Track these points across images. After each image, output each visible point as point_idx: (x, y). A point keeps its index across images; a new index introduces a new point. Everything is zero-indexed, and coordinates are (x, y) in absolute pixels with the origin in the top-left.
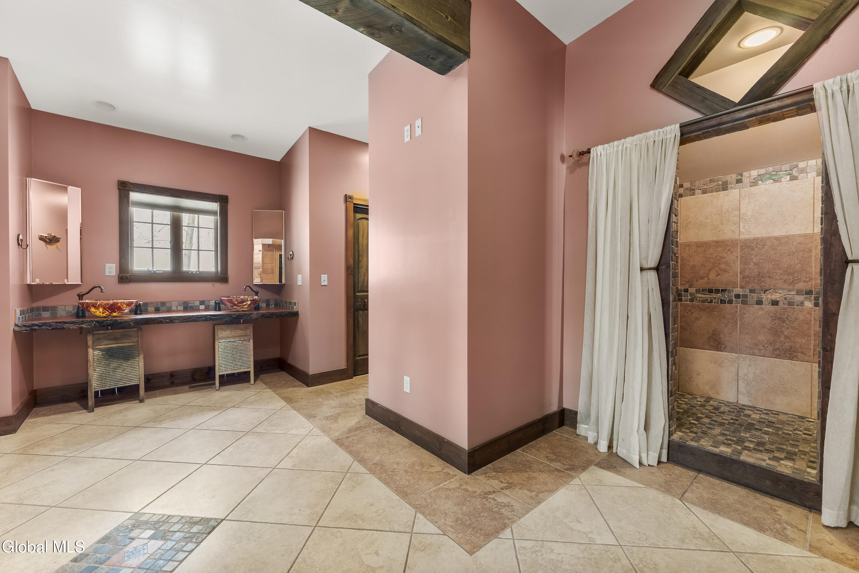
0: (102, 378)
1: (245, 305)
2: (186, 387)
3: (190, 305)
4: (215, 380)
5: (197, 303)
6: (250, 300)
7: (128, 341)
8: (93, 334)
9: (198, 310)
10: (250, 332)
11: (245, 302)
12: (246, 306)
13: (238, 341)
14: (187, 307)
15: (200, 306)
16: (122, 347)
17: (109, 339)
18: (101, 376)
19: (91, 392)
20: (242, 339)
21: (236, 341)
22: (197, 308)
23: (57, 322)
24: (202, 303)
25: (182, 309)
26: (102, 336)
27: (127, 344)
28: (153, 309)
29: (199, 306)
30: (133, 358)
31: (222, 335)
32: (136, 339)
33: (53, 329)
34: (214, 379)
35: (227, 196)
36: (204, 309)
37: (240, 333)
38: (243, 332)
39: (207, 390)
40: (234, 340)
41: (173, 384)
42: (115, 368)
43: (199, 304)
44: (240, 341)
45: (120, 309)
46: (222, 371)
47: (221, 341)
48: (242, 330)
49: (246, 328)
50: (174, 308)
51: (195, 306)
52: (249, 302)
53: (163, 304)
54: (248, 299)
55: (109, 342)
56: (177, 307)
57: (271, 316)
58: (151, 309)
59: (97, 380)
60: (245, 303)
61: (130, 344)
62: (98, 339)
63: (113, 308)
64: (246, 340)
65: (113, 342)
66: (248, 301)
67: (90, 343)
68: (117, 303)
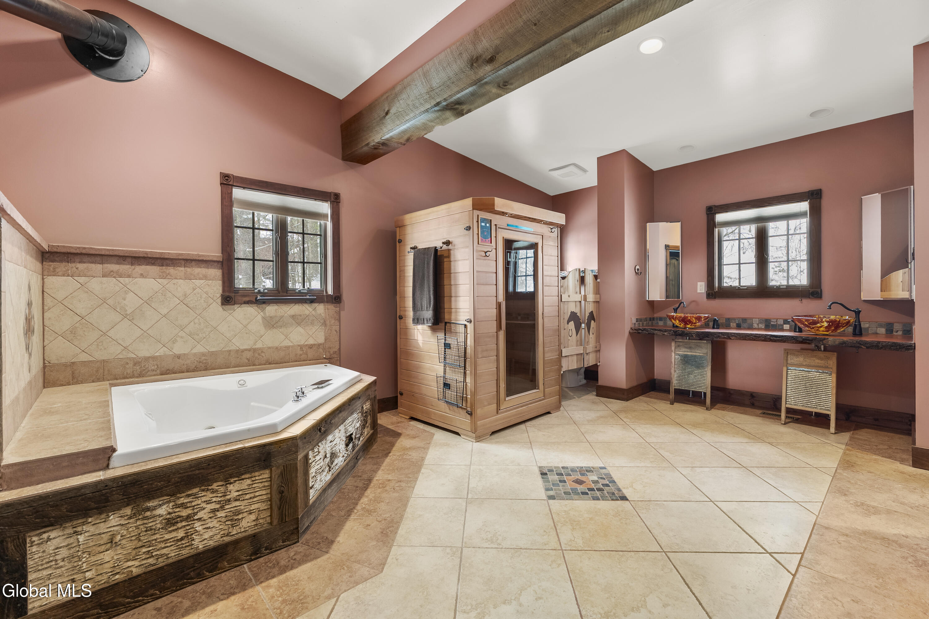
0: (680, 378)
1: (821, 327)
2: (759, 412)
3: (772, 323)
4: (780, 412)
5: (781, 322)
6: (827, 322)
7: (700, 352)
8: (676, 342)
9: (782, 330)
10: (833, 362)
11: (818, 323)
12: (822, 329)
13: (813, 372)
14: (768, 325)
15: (784, 325)
16: (695, 356)
17: (686, 348)
18: (679, 377)
19: (672, 388)
20: (821, 371)
21: (812, 371)
22: (780, 327)
23: (651, 329)
24: (786, 322)
25: (763, 327)
26: (681, 344)
27: (698, 354)
28: (735, 324)
29: (782, 326)
30: (703, 367)
31: (792, 361)
32: (706, 351)
33: (649, 333)
34: (780, 410)
35: (820, 190)
36: (788, 328)
37: (818, 363)
38: (822, 362)
39: (773, 420)
40: (809, 370)
41: (753, 405)
42: (689, 373)
43: (782, 323)
44: (817, 372)
45: (690, 322)
46: (791, 404)
47: (792, 368)
48: (821, 359)
49: (828, 358)
50: (755, 326)
51: (779, 325)
52: (826, 324)
53: (744, 320)
54: (822, 320)
55: (686, 350)
56: (758, 325)
57: (858, 345)
58: (733, 325)
59: (677, 380)
60: (819, 325)
61: (701, 355)
62: (679, 346)
63: (685, 321)
64: (827, 373)
65: (689, 350)
66: (822, 322)
67: (673, 348)
68: (687, 317)
